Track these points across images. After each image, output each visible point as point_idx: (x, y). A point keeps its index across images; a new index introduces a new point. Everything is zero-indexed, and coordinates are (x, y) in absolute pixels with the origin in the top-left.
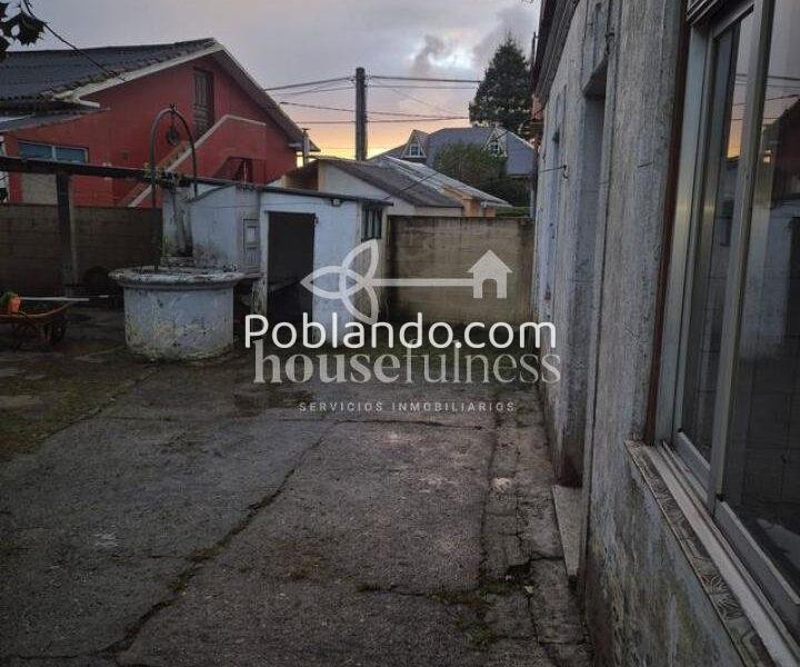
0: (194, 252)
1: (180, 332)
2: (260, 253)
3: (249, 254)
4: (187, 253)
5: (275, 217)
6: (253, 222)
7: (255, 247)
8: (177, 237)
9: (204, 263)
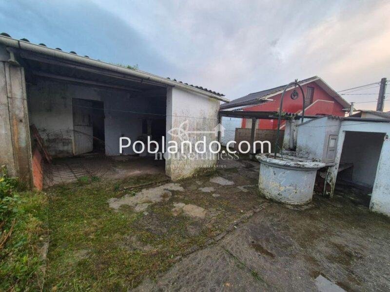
0: (297, 149)
1: (282, 189)
2: (336, 153)
3: (329, 153)
4: (293, 149)
5: (348, 134)
6: (335, 137)
7: (334, 149)
8: (289, 141)
9: (301, 155)
